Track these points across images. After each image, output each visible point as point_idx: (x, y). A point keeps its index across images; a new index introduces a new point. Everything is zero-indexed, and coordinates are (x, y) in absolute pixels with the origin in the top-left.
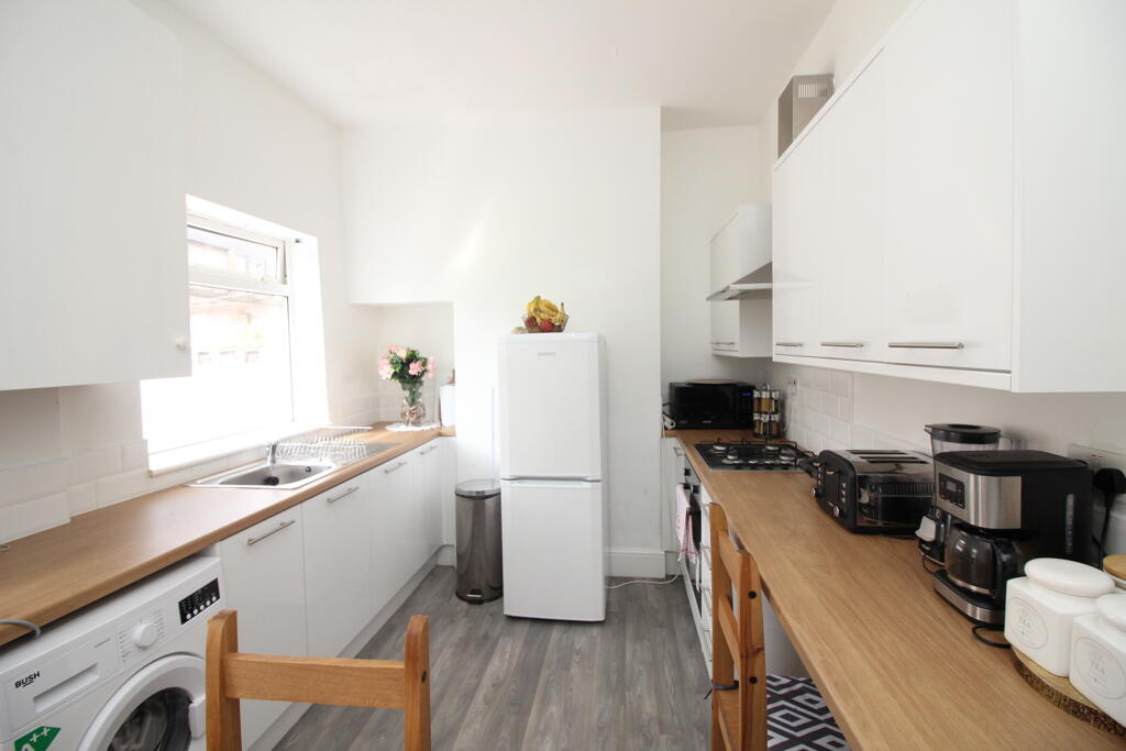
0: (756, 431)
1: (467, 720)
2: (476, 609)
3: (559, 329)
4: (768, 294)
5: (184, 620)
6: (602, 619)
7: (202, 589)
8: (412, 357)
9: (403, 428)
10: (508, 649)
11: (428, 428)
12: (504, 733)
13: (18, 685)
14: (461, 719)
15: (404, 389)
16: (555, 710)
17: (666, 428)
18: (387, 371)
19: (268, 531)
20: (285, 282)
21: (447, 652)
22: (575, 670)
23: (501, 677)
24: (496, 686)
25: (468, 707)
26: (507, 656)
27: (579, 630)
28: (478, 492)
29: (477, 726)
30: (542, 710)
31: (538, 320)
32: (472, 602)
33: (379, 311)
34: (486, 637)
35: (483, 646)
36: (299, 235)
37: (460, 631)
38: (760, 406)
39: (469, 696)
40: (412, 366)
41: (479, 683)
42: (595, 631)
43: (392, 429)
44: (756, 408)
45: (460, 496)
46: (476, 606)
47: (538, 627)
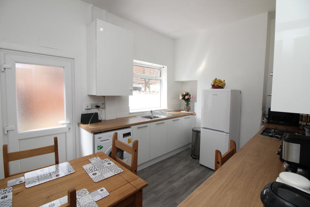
0: (300, 127)
1: (178, 181)
2: (194, 160)
3: (222, 88)
5: (124, 137)
7: (128, 133)
8: (187, 94)
9: (184, 112)
10: (196, 171)
11: (190, 112)
13: (99, 138)
14: (177, 180)
15: (185, 102)
17: (263, 122)
18: (181, 98)
19: (143, 126)
20: (160, 77)
21: (182, 166)
23: (191, 176)
25: (180, 178)
26: (195, 172)
29: (180, 183)
31: (215, 85)
32: (193, 158)
33: (182, 83)
34: (192, 167)
35: (191, 168)
36: (163, 66)
37: (187, 163)
38: (302, 118)
39: (181, 177)
40: (186, 96)
41: (185, 175)
43: (182, 112)
44: (300, 120)
45: (193, 130)
46: (194, 159)
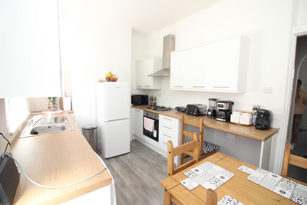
4: (170, 76)
6: (130, 151)
10: (114, 164)
12: (134, 178)
16: (138, 170)
22: (134, 162)
24: (121, 171)
26: (116, 166)
27: (126, 155)
28: (92, 128)
29: (127, 179)
30: (136, 171)
31: (111, 78)
38: (153, 99)
39: (118, 176)
41: (117, 173)
42: (129, 154)
47: (115, 158)
